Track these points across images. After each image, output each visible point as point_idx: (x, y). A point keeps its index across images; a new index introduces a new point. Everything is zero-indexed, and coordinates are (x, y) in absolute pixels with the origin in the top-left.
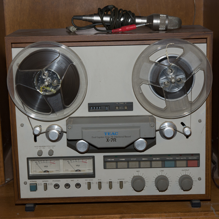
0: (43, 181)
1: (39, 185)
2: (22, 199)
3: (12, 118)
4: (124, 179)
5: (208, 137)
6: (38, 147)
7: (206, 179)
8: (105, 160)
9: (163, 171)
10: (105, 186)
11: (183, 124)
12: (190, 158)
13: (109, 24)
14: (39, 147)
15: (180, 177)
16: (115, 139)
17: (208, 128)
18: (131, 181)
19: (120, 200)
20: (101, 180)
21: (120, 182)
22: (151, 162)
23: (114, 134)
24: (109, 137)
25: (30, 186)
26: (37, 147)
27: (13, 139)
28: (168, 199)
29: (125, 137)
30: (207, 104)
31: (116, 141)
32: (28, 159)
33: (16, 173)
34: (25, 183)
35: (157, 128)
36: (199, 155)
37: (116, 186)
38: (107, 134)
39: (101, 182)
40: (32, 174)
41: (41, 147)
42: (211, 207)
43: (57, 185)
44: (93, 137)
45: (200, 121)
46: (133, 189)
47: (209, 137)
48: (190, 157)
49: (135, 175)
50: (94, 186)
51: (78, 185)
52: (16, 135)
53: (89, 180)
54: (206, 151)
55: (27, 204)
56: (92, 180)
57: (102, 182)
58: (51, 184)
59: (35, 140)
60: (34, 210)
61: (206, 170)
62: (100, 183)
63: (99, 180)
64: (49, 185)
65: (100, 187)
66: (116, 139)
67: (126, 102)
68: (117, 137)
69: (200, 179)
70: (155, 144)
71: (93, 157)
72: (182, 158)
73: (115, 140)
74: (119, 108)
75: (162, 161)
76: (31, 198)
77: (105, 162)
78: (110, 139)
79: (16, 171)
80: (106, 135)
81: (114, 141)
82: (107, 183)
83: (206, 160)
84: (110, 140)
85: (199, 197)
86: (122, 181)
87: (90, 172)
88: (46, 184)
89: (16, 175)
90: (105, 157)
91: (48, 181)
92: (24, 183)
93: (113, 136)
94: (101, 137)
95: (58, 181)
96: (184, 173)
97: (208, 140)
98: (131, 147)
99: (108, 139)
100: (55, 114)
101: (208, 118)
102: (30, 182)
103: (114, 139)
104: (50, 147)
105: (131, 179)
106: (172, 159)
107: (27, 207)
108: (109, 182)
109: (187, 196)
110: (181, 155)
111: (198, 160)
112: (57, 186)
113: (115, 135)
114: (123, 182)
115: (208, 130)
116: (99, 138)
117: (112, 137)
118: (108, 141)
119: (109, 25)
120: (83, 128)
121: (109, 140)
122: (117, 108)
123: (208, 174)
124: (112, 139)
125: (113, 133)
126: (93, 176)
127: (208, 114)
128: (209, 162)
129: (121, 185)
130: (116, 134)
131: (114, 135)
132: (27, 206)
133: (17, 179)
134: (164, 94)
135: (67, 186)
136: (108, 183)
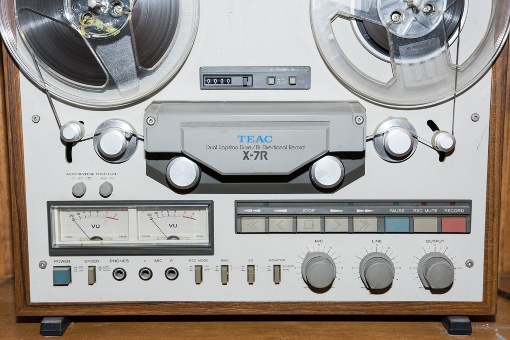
0: (86, 261)
1: (76, 271)
2: (33, 303)
3: (9, 99)
4: (284, 260)
5: (494, 160)
6: (74, 174)
7: (486, 264)
8: (239, 212)
9: (380, 241)
10: (238, 276)
11: (432, 125)
12: (447, 211)
14: (77, 176)
15: (420, 257)
16: (264, 154)
17: (494, 135)
18: (300, 266)
19: (273, 312)
20: (228, 260)
21: (274, 266)
22: (351, 219)
23: (261, 139)
24: (249, 148)
25: (54, 272)
26: (73, 176)
27: (13, 154)
28: (390, 312)
29: (291, 147)
30: (494, 76)
31: (266, 159)
32: (50, 204)
33: (20, 239)
34: (43, 265)
35: (370, 133)
36: (469, 202)
37: (264, 275)
38: (245, 140)
39: (227, 266)
40: (60, 243)
41: (83, 176)
42: (497, 334)
43: (120, 272)
44: (209, 147)
45: (475, 118)
46: (306, 286)
47: (496, 158)
48: (448, 209)
49: (312, 251)
50: (212, 276)
51: (172, 273)
52: (22, 144)
53: (198, 259)
54: (488, 194)
55: (46, 317)
56: (207, 260)
57: (229, 267)
58: (106, 268)
59: (69, 159)
60: (63, 331)
61: (486, 242)
62: (225, 269)
63: (222, 260)
64: (100, 270)
65: (225, 279)
66: (266, 153)
67: (292, 67)
68: (269, 148)
69: (470, 264)
70: (363, 174)
71: (210, 205)
72: (427, 211)
73: (265, 156)
74: (275, 81)
75: (378, 218)
76: (56, 303)
77: (239, 216)
78: (253, 153)
79: (20, 234)
80: (242, 141)
81: (261, 159)
82: (243, 270)
83: (487, 217)
84: (251, 155)
85: (468, 310)
86: (280, 266)
87: (202, 242)
88: (93, 268)
89: (21, 243)
90: (238, 203)
91: (98, 261)
92: (40, 265)
93: (260, 144)
94: (231, 148)
95: (123, 261)
96: (430, 249)
97: (494, 167)
98: (303, 179)
99: (246, 154)
100: (115, 90)
101: (495, 111)
102: (53, 262)
103: (262, 152)
104: (104, 176)
105: (302, 261)
106: (402, 211)
107: (44, 324)
108: (248, 266)
109: (437, 306)
110: (424, 203)
111: (468, 215)
112: (120, 274)
113: (266, 144)
114: (282, 267)
115: (494, 142)
116: (225, 149)
117: (257, 147)
118: (246, 157)
120: (184, 123)
121: (249, 155)
122: (271, 81)
123: (492, 252)
124: (258, 152)
125: (260, 137)
126: (208, 250)
127: (497, 101)
128: (493, 221)
129: (277, 274)
130: (268, 139)
131: (262, 141)
132: (46, 321)
133: (21, 254)
135: (146, 275)
136: (246, 269)
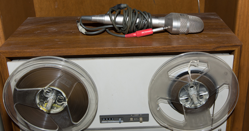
13: (122, 26)
67: (141, 114)
74: (133, 119)
119: (122, 28)
122: (131, 119)
127: (229, 124)
134: (184, 110)
